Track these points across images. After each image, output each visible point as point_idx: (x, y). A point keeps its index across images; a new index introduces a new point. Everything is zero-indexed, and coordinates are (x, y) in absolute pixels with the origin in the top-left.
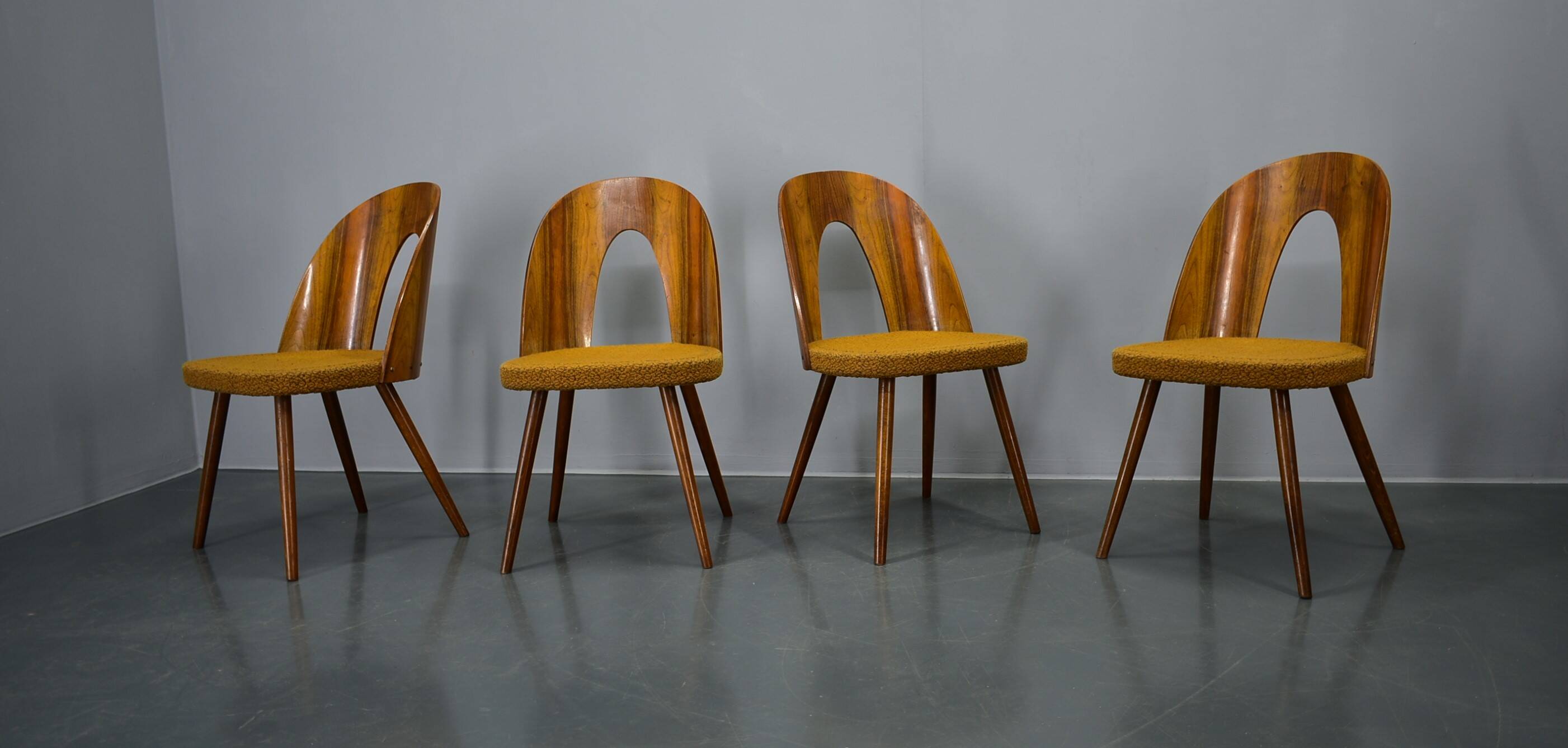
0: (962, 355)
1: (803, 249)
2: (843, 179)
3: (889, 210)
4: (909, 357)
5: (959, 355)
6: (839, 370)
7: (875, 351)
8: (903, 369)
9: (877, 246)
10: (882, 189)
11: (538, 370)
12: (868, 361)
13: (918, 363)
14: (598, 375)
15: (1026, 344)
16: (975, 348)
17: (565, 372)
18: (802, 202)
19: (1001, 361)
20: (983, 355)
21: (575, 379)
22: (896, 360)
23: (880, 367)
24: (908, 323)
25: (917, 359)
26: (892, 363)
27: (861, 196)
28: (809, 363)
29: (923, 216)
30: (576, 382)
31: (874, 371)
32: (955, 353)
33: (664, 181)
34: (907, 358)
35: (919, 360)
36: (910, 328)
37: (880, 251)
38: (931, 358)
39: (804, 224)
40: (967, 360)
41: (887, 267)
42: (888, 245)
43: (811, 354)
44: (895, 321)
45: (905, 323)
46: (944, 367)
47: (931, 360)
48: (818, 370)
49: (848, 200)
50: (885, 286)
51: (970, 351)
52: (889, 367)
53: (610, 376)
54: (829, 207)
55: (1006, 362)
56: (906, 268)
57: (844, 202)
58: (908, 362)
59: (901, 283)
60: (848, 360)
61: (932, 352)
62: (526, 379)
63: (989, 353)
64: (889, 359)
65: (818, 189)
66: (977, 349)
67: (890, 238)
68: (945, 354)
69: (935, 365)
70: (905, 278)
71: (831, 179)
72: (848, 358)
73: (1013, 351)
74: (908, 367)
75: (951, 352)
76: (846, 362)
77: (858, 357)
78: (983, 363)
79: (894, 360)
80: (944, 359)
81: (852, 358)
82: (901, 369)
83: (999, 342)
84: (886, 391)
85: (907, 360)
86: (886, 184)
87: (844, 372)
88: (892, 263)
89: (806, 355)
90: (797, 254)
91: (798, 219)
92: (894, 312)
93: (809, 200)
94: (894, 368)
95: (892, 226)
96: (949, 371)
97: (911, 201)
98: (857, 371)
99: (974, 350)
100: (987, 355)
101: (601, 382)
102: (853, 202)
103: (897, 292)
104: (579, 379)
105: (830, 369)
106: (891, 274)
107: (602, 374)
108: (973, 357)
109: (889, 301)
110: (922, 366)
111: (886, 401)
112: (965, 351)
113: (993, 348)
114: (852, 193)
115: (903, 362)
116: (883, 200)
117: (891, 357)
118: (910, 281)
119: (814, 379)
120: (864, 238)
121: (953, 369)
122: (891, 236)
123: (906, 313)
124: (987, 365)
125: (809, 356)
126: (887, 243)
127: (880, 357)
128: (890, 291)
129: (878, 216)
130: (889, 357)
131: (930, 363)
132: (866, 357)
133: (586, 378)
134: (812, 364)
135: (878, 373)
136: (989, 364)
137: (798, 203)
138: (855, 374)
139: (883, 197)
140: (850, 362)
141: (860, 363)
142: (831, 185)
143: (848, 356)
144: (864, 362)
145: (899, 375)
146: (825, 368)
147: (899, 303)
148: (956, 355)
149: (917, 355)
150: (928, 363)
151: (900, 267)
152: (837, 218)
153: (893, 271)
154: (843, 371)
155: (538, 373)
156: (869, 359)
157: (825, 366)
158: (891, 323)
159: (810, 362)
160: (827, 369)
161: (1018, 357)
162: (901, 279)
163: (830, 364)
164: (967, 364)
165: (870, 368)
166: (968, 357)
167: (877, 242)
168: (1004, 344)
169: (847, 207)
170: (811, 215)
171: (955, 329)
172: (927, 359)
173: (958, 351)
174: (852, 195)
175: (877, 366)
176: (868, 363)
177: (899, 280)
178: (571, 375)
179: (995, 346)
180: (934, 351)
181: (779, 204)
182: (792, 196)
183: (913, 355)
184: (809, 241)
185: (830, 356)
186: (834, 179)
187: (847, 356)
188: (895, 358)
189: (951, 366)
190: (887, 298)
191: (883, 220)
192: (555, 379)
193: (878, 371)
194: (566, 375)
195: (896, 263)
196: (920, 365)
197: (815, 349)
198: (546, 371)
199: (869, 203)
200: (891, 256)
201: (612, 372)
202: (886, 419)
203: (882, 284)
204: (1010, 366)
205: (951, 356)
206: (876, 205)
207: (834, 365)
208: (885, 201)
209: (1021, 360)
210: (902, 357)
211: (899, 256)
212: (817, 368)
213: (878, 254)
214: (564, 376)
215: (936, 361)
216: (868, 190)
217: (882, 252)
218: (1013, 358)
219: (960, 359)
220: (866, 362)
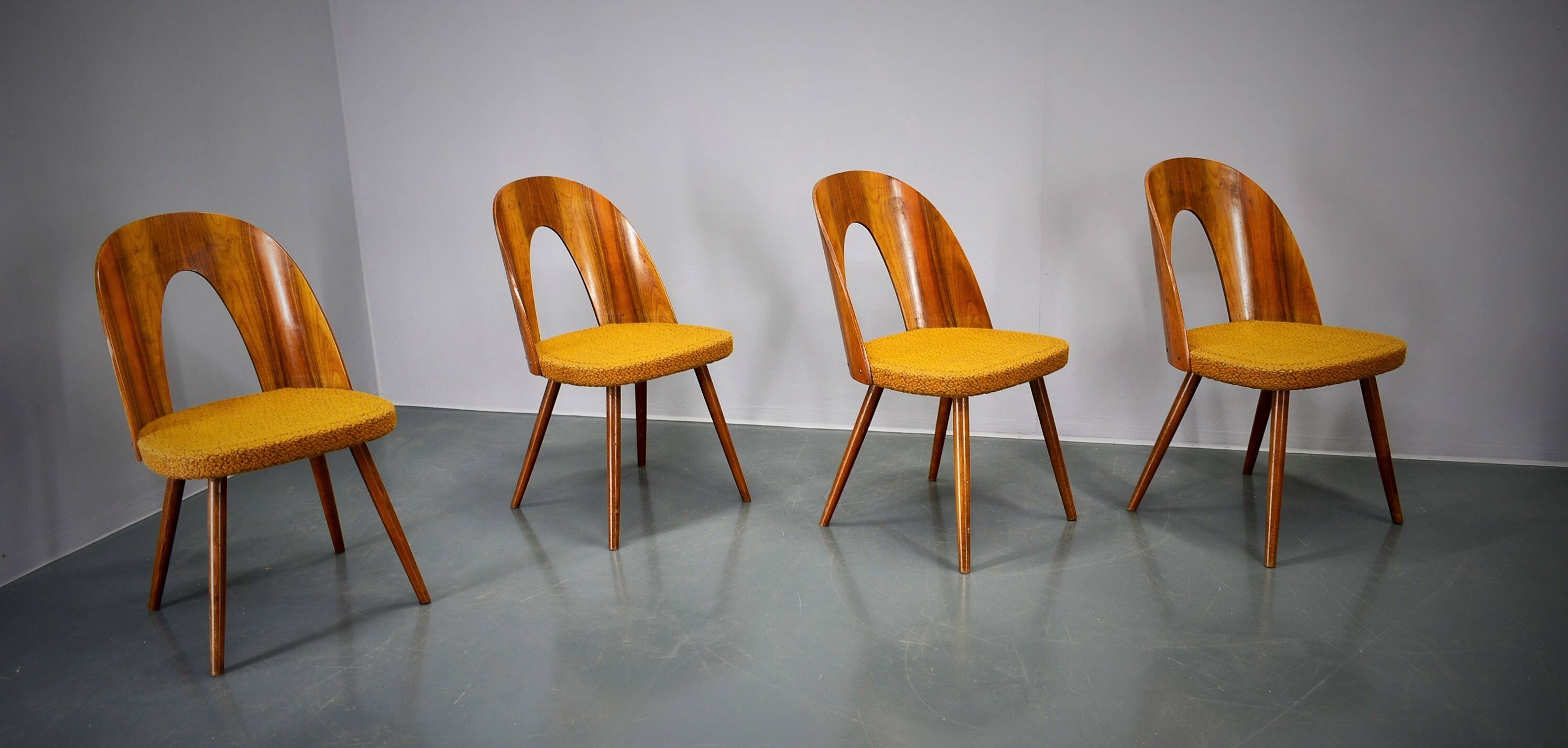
0: (1016, 368)
12: (953, 382)
15: (1067, 349)
16: (1039, 360)
18: (829, 200)
19: (1045, 371)
20: (1034, 366)
22: (980, 379)
23: (964, 388)
25: (997, 377)
27: (875, 195)
31: (959, 391)
32: (1025, 366)
33: (562, 179)
35: (999, 377)
49: (864, 200)
54: (847, 208)
55: (1051, 370)
57: (861, 202)
61: (1008, 368)
63: (1038, 363)
64: (973, 379)
65: (839, 191)
71: (850, 179)
73: (1058, 356)
76: (927, 382)
80: (1017, 373)
93: (834, 200)
97: (923, 198)
102: (868, 202)
108: (1024, 369)
109: (905, 299)
112: (1032, 364)
114: (867, 193)
117: (975, 377)
120: (880, 237)
127: (965, 377)
130: (973, 377)
135: (963, 393)
136: (1039, 374)
137: (826, 202)
141: (943, 384)
144: (948, 383)
152: (854, 219)
156: (953, 380)
161: (1062, 361)
165: (954, 388)
166: (1019, 371)
167: (893, 241)
169: (864, 207)
170: (835, 214)
174: (866, 195)
175: (962, 386)
176: (952, 384)
181: (814, 201)
182: (822, 199)
190: (903, 296)
193: (963, 391)
199: (883, 203)
204: (1053, 374)
206: (889, 206)
210: (985, 376)
213: (894, 253)
215: (1012, 377)
216: (881, 188)
220: (950, 383)
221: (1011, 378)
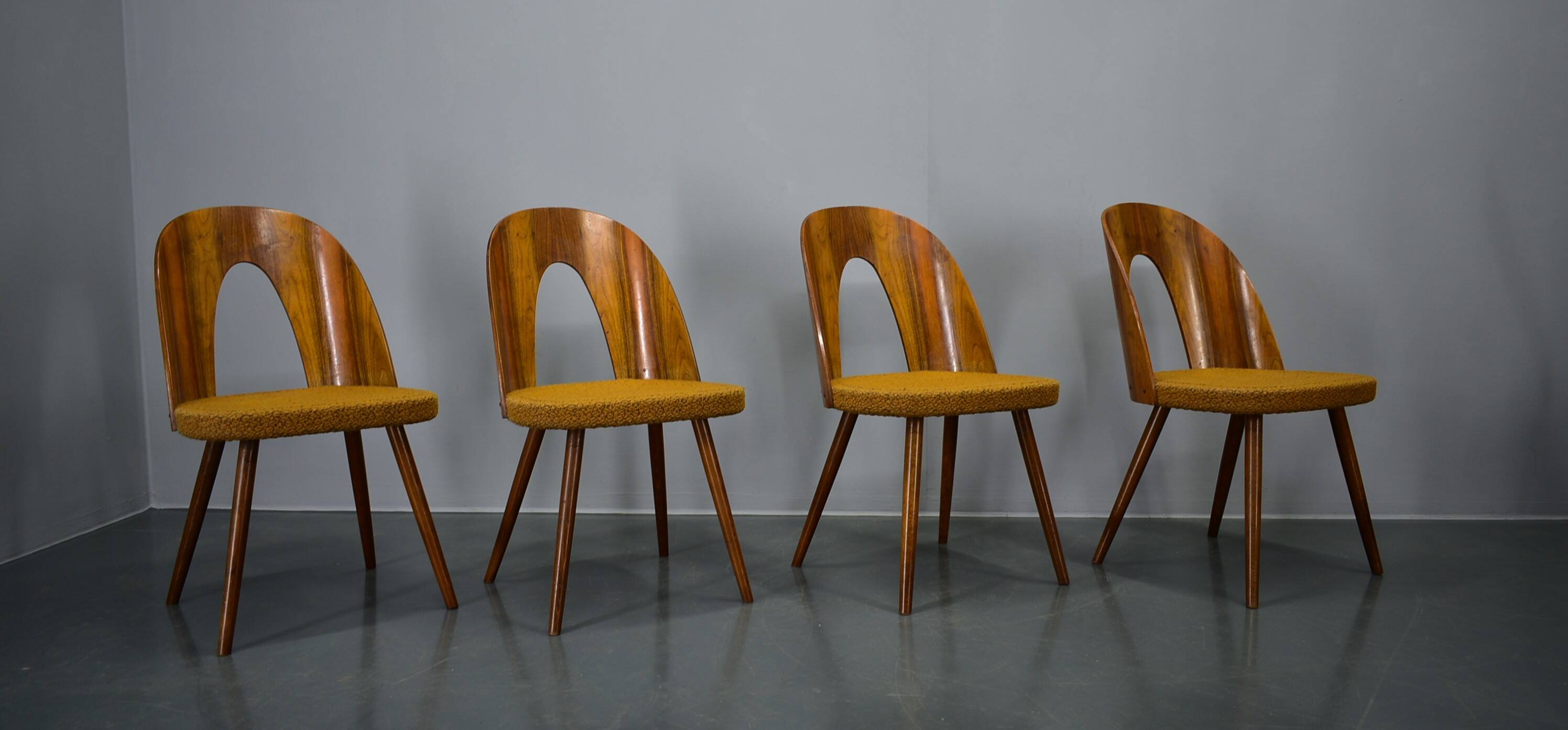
0: (994, 395)
1: (824, 285)
2: (865, 215)
3: (911, 247)
4: (940, 396)
5: (992, 395)
6: (865, 408)
7: (904, 389)
8: (935, 408)
9: (899, 283)
10: (905, 225)
11: (599, 405)
12: (898, 400)
13: (949, 402)
14: (662, 408)
15: (1058, 386)
16: (1007, 389)
17: (629, 406)
18: (824, 237)
19: (1033, 403)
20: (1016, 396)
21: (639, 414)
22: (927, 399)
23: (909, 407)
24: (928, 363)
25: (949, 399)
26: (923, 402)
27: (882, 232)
28: (831, 400)
29: (946, 254)
30: (639, 416)
31: (903, 409)
32: (987, 393)
34: (938, 397)
35: (951, 400)
36: (930, 368)
37: (901, 289)
38: (962, 397)
39: (826, 259)
40: (1000, 401)
41: (908, 306)
42: (910, 283)
43: (834, 391)
44: (915, 361)
45: (926, 362)
46: (976, 408)
47: (963, 400)
48: (842, 408)
49: (869, 237)
50: (906, 324)
51: (1002, 392)
52: (919, 406)
53: (673, 408)
54: (850, 243)
55: (1039, 404)
56: (928, 307)
57: (866, 238)
58: (940, 401)
59: (923, 322)
60: (875, 398)
62: (585, 416)
63: (1022, 394)
64: (919, 398)
65: (840, 224)
66: (1010, 390)
67: (912, 276)
68: (977, 394)
69: (968, 405)
70: (926, 317)
71: (853, 213)
72: (876, 396)
73: (1046, 392)
74: (940, 406)
75: (984, 392)
76: (874, 400)
77: (886, 395)
78: (1015, 404)
79: (925, 398)
80: (976, 399)
81: (880, 396)
82: (932, 408)
83: (1031, 383)
84: (915, 432)
85: (939, 399)
86: (909, 221)
87: (871, 411)
88: (914, 302)
89: (828, 392)
90: (818, 290)
91: (820, 254)
92: (914, 352)
93: (830, 236)
94: (925, 407)
95: (914, 263)
96: (981, 412)
97: (934, 238)
98: (885, 409)
99: (1006, 391)
100: (1020, 396)
101: (664, 415)
102: (874, 239)
103: (918, 331)
104: (643, 413)
105: (855, 407)
106: (912, 313)
107: (665, 406)
108: (1006, 397)
109: (910, 339)
110: (954, 405)
111: (914, 442)
112: (997, 392)
113: (1026, 389)
114: (874, 229)
115: (935, 401)
116: (905, 237)
117: (922, 396)
118: (931, 320)
119: (836, 416)
120: (886, 274)
121: (986, 409)
122: (913, 273)
123: (928, 352)
124: (1020, 406)
125: (832, 393)
126: (908, 280)
127: (910, 395)
128: (911, 330)
129: (900, 253)
130: (920, 395)
131: (962, 403)
132: (896, 395)
133: (650, 412)
134: (835, 402)
135: (908, 412)
136: (1022, 405)
137: (820, 237)
138: (883, 413)
139: (905, 234)
140: (878, 399)
141: (888, 402)
142: (853, 221)
143: (876, 394)
144: (893, 400)
145: (929, 415)
146: (850, 406)
147: (920, 342)
148: (989, 395)
149: (949, 394)
150: (960, 403)
151: (922, 305)
152: (859, 254)
153: (915, 309)
154: (870, 409)
155: (600, 409)
156: (898, 397)
157: (849, 405)
158: (911, 363)
159: (833, 400)
160: (852, 406)
161: (1051, 400)
162: (922, 319)
163: (855, 401)
164: (999, 406)
165: (898, 407)
166: (1001, 397)
167: (899, 280)
168: (1037, 385)
169: (869, 243)
170: (832, 250)
171: (979, 370)
172: (959, 398)
173: (990, 391)
174: (873, 231)
175: (906, 404)
176: (897, 401)
177: (920, 319)
178: (635, 409)
179: (1028, 387)
180: (966, 390)
181: (801, 238)
182: (814, 230)
183: (945, 393)
184: (830, 276)
185: (856, 393)
186: (856, 213)
187: (874, 394)
188: (926, 396)
189: (983, 406)
190: (908, 336)
191: (905, 258)
192: (619, 414)
193: (908, 410)
194: (630, 409)
195: (917, 301)
196: (952, 405)
197: (837, 386)
198: (608, 406)
199: (891, 239)
200: (912, 295)
201: (675, 404)
202: (915, 461)
203: (903, 322)
204: (1042, 409)
205: (984, 396)
206: (898, 242)
207: (860, 403)
208: (907, 238)
209: (1052, 403)
210: (933, 396)
211: (920, 295)
212: (841, 406)
213: (899, 292)
214: (628, 411)
216: (890, 226)
217: (904, 290)
218: (1046, 400)
219: (992, 399)
220: (895, 401)
221: (967, 403)
